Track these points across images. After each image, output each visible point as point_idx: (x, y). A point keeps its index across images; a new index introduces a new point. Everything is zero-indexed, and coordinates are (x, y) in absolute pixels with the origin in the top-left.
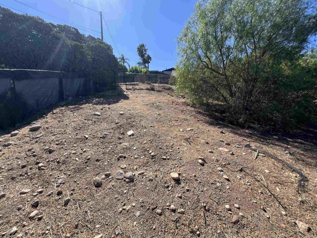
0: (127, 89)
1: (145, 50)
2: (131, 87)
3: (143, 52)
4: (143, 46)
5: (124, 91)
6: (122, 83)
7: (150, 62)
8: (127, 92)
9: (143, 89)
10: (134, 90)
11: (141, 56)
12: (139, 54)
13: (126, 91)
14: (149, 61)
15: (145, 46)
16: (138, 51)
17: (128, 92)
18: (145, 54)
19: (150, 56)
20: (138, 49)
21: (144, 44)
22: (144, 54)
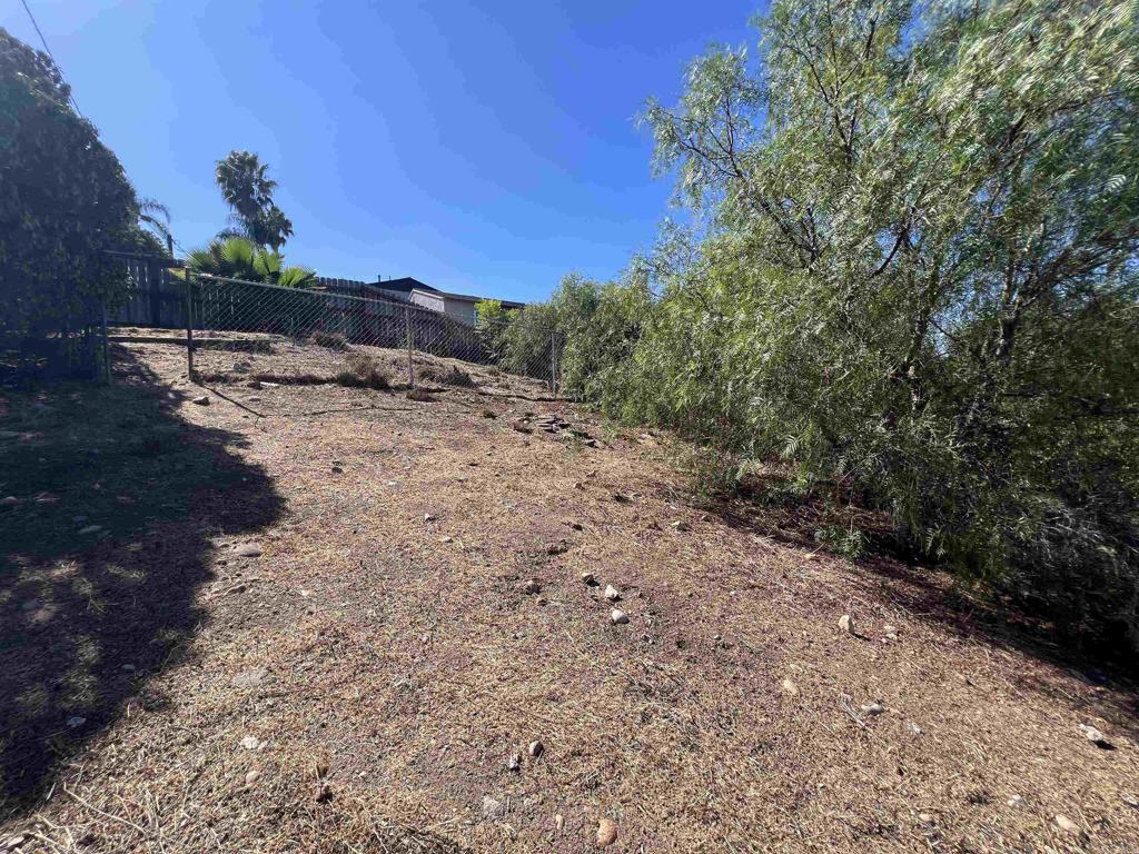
0: (196, 378)
1: (265, 187)
2: (224, 362)
3: (252, 191)
4: (252, 163)
5: (181, 397)
6: (144, 332)
7: (283, 241)
8: (205, 403)
9: (321, 382)
10: (256, 386)
11: (239, 207)
12: (227, 194)
13: (200, 393)
14: (281, 234)
15: (263, 168)
16: (221, 180)
17: (212, 398)
18: (263, 202)
19: (282, 215)
20: (224, 170)
21: (255, 158)
22: (259, 198)
